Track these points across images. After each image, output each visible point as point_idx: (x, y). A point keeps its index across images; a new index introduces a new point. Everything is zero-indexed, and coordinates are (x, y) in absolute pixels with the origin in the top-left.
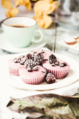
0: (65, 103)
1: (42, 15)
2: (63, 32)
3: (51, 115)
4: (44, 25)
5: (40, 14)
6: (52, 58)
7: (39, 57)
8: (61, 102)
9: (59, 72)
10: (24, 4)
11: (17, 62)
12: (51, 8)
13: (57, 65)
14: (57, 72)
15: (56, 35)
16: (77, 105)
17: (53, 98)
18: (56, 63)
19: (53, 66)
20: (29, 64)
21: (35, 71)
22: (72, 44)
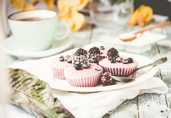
1: (70, 12)
2: (101, 34)
4: (74, 27)
5: (67, 10)
11: (63, 60)
12: (82, 1)
13: (119, 62)
15: (91, 38)
18: (117, 59)
20: (78, 60)
21: (86, 68)
22: (129, 41)
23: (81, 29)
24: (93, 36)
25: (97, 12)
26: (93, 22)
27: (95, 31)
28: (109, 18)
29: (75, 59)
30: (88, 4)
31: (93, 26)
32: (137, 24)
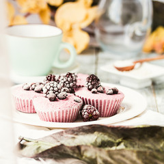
0: (117, 141)
1: (71, 29)
3: (94, 157)
6: (93, 80)
7: (69, 79)
8: (110, 139)
9: (105, 102)
10: (38, 11)
11: (28, 89)
12: (87, 17)
13: (102, 92)
14: (101, 102)
15: (96, 63)
16: (137, 142)
17: (96, 133)
18: (99, 89)
19: (94, 92)
20: (52, 88)
21: (63, 99)
22: (127, 70)
23: (84, 52)
24: (100, 61)
25: (103, 32)
26: (98, 44)
27: (101, 55)
28: (118, 40)
29: (48, 87)
30: (94, 21)
31: (98, 50)
32: (153, 51)
